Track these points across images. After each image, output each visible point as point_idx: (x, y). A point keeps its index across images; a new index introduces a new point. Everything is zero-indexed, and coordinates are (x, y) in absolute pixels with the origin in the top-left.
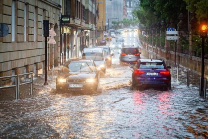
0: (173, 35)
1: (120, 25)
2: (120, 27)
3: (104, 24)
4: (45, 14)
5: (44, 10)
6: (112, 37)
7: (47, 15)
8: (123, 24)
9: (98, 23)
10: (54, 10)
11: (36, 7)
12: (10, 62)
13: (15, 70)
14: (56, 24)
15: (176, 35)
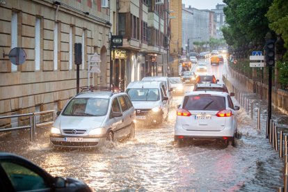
0: (259, 61)
1: (204, 46)
2: (205, 49)
3: (180, 45)
4: (86, 34)
5: (85, 29)
6: (193, 63)
7: (89, 36)
8: (208, 46)
9: (171, 44)
10: (101, 29)
11: (72, 26)
12: (33, 96)
13: (40, 106)
14: (104, 47)
15: (263, 61)
